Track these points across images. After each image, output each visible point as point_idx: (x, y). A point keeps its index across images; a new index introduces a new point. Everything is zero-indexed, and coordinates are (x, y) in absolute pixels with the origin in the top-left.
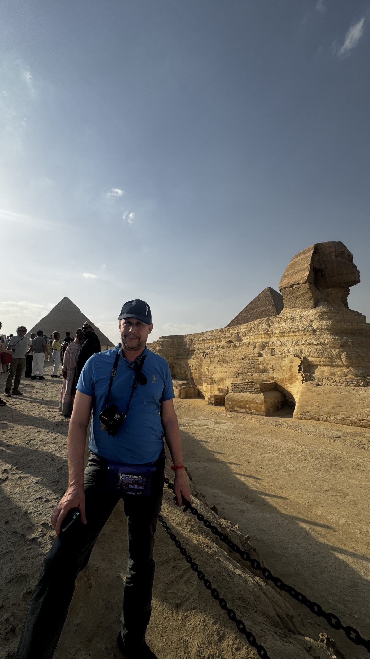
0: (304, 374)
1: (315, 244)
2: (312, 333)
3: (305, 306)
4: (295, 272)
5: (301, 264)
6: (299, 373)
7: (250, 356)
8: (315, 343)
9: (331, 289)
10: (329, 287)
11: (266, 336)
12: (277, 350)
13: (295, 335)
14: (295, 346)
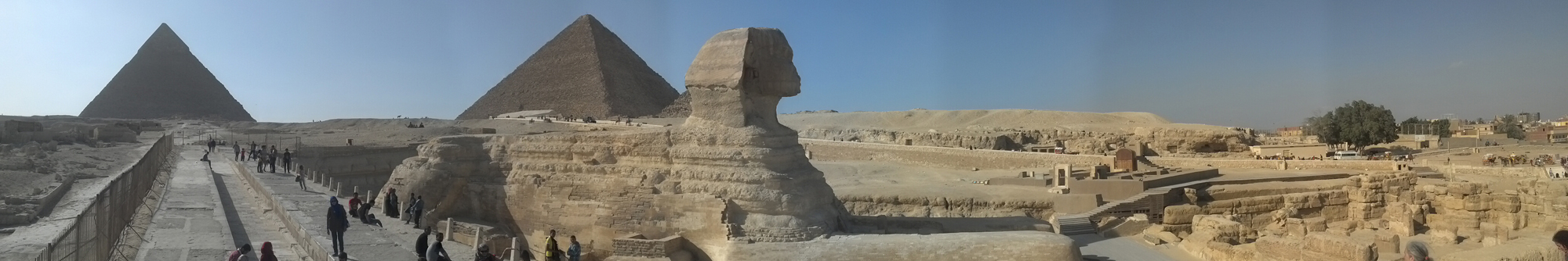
0: (730, 225)
2: (741, 165)
3: (730, 121)
6: (723, 222)
7: (635, 191)
8: (746, 179)
10: (762, 94)
11: (664, 160)
12: (685, 184)
13: (716, 165)
14: (715, 180)
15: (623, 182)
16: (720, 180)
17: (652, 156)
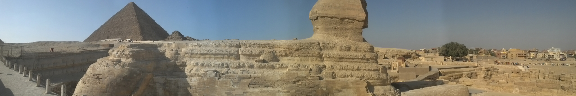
8: (372, 69)
11: (319, 59)
12: (338, 73)
13: (354, 62)
14: (356, 70)
15: (294, 74)
16: (359, 70)
17: (309, 56)
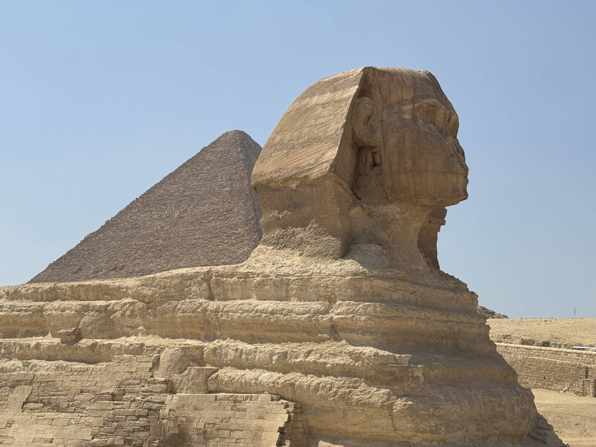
1: (365, 68)
3: (317, 249)
4: (301, 141)
5: (320, 121)
7: (137, 388)
9: (392, 206)
10: (387, 200)
